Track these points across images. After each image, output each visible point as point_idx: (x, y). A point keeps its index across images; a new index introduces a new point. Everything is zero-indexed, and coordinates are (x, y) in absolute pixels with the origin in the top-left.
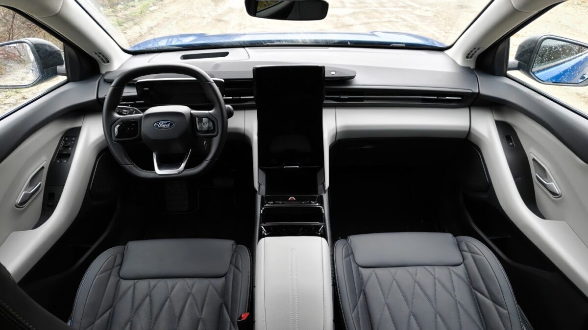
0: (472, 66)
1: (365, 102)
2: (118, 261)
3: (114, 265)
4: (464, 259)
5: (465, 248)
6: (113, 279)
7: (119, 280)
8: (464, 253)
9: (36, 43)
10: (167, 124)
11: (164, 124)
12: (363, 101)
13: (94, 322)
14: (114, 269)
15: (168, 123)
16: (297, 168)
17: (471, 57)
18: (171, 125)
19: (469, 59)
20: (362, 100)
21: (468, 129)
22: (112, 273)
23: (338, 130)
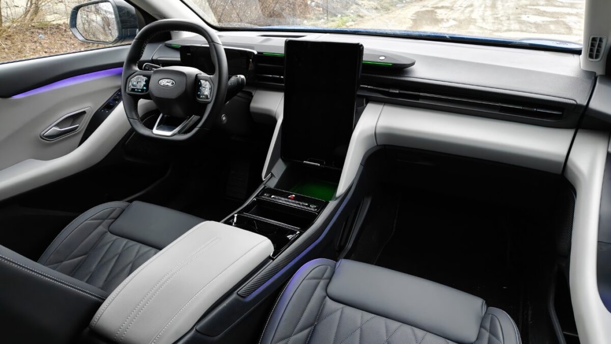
0: (599, 71)
1: (420, 101)
2: (114, 215)
3: (108, 216)
4: (477, 338)
5: (488, 325)
6: (101, 229)
7: (106, 232)
8: (483, 331)
9: (119, 5)
10: (169, 82)
11: (167, 82)
12: (418, 100)
13: (62, 262)
14: (106, 221)
16: (318, 166)
17: (597, 57)
18: (172, 84)
19: (594, 60)
20: (418, 97)
21: (563, 160)
22: (103, 223)
23: (378, 131)
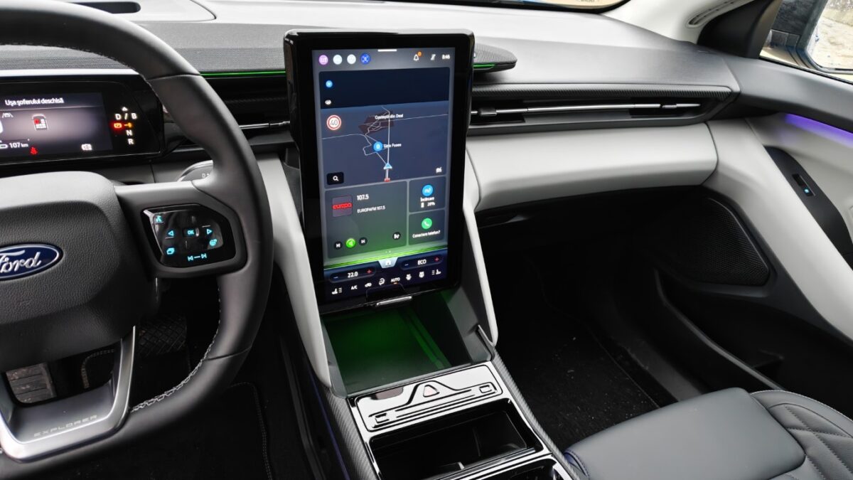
1: (529, 123)
4: (803, 447)
8: (794, 431)
10: (24, 257)
11: (12, 259)
15: (29, 254)
18: (47, 256)
19: (693, 26)
21: (714, 166)
23: (483, 194)
